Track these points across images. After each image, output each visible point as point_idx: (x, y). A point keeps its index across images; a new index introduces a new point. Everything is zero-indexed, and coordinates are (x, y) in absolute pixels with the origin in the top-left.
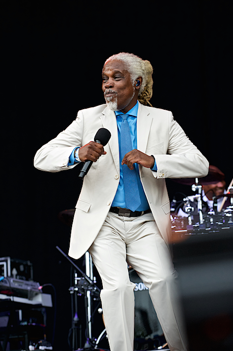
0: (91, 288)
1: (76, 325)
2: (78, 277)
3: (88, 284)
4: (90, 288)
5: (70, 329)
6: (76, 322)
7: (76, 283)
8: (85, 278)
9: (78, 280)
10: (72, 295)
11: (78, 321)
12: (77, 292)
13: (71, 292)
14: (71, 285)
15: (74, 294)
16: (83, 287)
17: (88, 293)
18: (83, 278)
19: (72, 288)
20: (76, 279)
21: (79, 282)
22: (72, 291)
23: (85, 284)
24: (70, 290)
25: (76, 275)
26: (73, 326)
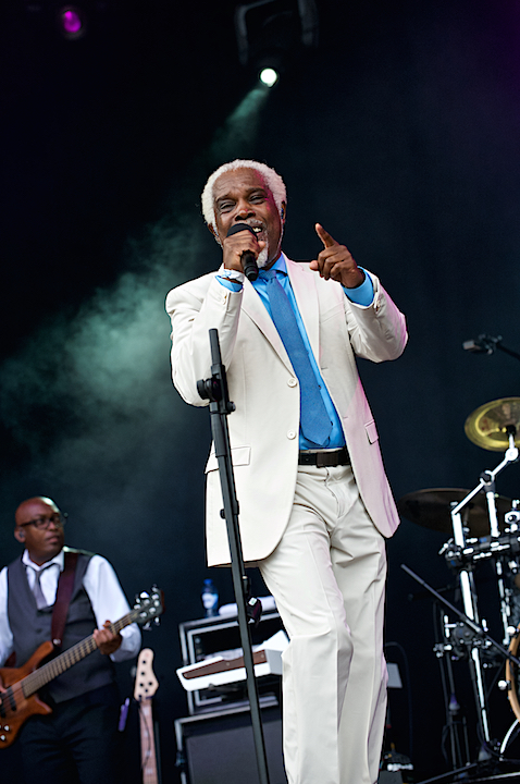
0: (479, 643)
1: (454, 718)
2: (449, 623)
3: (473, 634)
4: (476, 643)
5: (445, 728)
6: (455, 713)
7: (448, 635)
8: (465, 623)
9: (451, 630)
10: (441, 661)
11: (458, 711)
12: (451, 653)
13: (439, 655)
14: (437, 640)
15: (444, 658)
16: (462, 642)
17: (475, 653)
18: (462, 624)
19: (440, 646)
20: (448, 626)
21: (454, 633)
22: (439, 651)
23: (467, 634)
24: (435, 650)
25: (446, 619)
26: (450, 720)
